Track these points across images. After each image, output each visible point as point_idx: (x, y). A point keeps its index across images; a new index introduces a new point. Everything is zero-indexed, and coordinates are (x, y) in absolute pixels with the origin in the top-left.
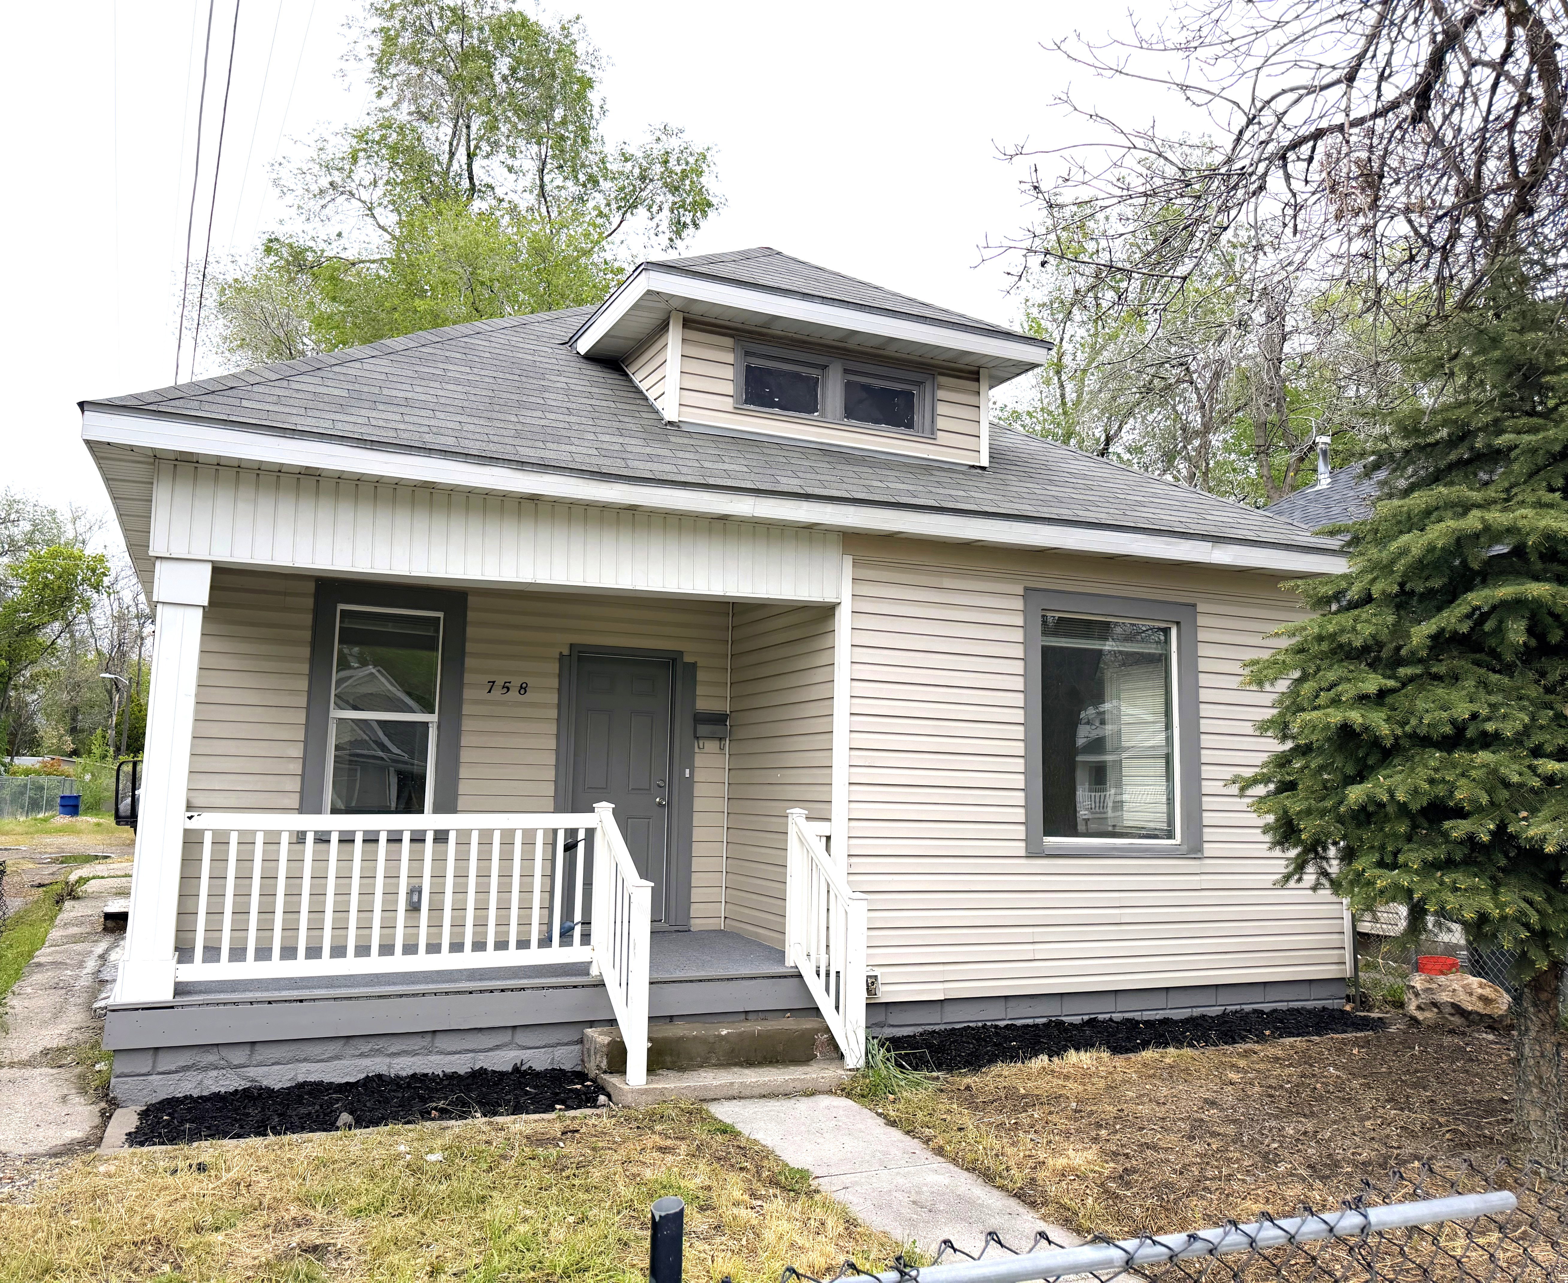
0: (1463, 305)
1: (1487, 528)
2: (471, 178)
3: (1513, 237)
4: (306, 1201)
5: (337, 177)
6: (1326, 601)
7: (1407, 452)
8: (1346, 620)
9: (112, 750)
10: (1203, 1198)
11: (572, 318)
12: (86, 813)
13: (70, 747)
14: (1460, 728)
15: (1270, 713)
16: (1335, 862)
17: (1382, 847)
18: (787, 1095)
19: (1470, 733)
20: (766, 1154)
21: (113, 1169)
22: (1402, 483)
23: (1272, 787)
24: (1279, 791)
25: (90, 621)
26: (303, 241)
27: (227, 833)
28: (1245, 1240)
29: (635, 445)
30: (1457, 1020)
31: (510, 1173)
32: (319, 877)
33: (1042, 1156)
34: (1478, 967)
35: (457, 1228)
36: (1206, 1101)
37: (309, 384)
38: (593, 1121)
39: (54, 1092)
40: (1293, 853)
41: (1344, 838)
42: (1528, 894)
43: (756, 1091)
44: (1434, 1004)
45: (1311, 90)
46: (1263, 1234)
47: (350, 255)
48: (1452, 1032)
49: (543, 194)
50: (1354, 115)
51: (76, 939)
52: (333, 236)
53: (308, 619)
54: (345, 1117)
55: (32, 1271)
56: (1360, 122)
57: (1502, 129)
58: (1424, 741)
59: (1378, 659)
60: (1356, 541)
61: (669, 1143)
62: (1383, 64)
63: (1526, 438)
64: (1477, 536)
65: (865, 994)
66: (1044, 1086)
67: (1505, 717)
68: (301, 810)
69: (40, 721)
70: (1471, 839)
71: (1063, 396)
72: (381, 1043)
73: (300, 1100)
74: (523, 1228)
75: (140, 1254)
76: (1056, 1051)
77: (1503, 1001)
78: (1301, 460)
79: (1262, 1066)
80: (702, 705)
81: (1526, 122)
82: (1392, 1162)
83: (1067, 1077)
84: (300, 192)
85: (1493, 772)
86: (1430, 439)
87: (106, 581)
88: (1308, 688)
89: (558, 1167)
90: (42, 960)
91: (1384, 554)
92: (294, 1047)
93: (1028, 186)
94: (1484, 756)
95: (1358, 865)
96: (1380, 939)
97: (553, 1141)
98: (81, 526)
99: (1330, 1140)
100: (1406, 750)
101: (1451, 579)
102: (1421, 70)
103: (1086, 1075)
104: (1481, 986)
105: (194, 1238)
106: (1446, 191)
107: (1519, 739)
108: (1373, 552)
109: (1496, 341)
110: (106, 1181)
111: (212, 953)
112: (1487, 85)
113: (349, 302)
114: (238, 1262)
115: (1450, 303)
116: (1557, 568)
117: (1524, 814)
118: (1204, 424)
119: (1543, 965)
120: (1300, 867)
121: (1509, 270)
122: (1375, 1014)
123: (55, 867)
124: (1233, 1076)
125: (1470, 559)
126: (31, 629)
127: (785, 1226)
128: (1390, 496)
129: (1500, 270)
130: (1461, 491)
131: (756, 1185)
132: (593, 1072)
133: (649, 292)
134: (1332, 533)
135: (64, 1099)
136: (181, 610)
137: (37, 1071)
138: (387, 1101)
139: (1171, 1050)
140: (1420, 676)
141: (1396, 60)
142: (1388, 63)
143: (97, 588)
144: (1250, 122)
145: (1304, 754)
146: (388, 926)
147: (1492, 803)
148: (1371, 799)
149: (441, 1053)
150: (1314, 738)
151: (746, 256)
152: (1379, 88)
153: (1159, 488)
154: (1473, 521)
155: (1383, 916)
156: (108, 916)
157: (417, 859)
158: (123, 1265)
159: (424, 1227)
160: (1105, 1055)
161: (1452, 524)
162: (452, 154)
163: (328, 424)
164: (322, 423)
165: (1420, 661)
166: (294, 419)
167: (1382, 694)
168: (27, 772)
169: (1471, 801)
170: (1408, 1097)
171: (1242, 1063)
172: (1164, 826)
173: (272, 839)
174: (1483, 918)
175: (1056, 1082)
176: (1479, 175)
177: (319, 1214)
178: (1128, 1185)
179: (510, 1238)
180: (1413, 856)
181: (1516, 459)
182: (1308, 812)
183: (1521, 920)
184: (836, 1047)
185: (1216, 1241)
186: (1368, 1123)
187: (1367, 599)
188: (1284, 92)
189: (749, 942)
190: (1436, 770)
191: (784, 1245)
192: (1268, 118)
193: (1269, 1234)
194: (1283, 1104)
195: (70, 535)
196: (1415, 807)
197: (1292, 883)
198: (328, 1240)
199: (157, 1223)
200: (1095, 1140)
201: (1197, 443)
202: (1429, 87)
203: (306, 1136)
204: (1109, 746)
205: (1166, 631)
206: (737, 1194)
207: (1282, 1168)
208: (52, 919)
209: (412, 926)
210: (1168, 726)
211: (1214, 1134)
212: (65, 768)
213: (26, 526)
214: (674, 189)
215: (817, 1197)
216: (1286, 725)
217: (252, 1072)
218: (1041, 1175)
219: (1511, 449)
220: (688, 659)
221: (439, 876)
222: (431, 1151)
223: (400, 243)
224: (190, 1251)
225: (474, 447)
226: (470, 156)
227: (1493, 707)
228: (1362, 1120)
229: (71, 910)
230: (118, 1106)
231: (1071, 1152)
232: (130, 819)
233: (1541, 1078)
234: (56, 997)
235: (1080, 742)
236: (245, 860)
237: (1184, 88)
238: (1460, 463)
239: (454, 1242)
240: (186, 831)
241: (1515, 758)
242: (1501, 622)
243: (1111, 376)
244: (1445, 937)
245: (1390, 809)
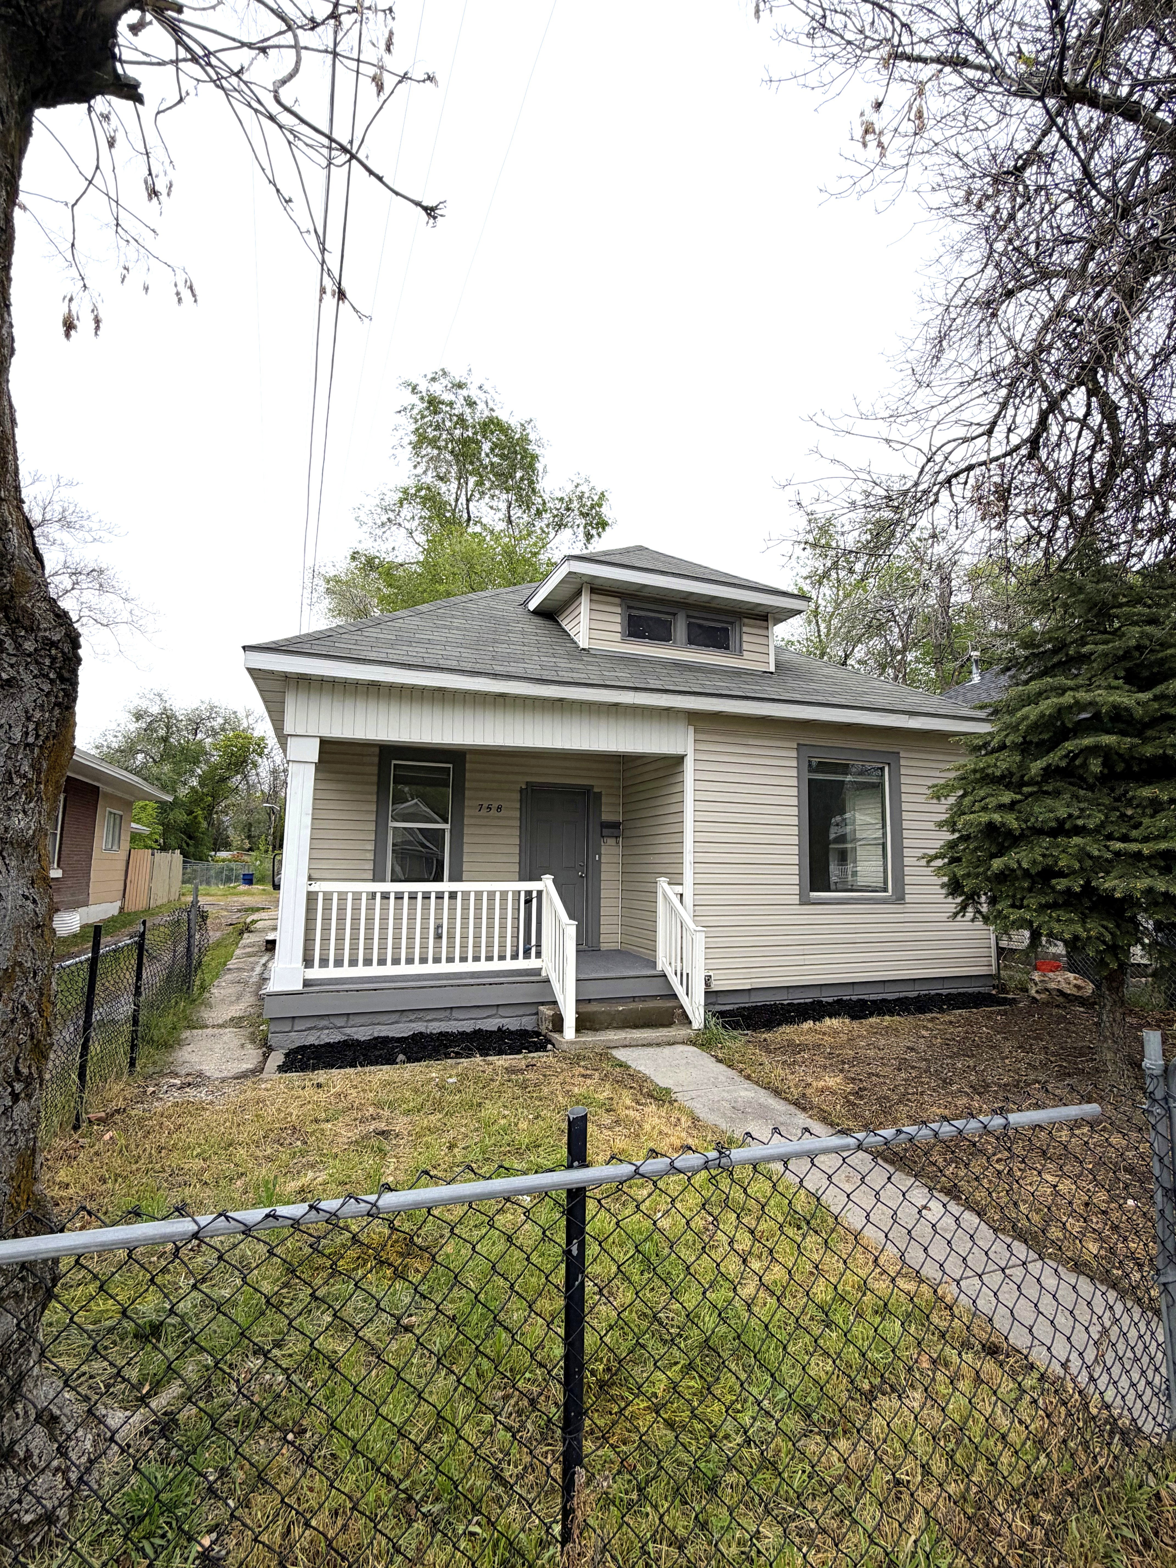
0: (1060, 569)
1: (1077, 702)
2: (468, 513)
3: (1092, 525)
4: (378, 1105)
5: (391, 515)
6: (977, 748)
7: (1027, 658)
8: (991, 760)
9: (271, 848)
10: (906, 1105)
11: (525, 589)
12: (257, 884)
13: (248, 846)
14: (1061, 822)
15: (944, 817)
16: (985, 905)
17: (1014, 896)
18: (658, 1045)
19: (1067, 826)
20: (646, 1079)
21: (269, 1086)
22: (1024, 677)
23: (946, 860)
24: (950, 863)
25: (257, 774)
26: (373, 552)
27: (332, 893)
28: (931, 1133)
29: (563, 663)
30: (1061, 999)
31: (496, 1090)
32: (384, 919)
33: (810, 1080)
34: (1072, 968)
35: (464, 1122)
36: (908, 1048)
37: (372, 632)
38: (544, 1059)
39: (237, 1042)
40: (959, 900)
41: (990, 890)
42: (1105, 923)
43: (640, 1043)
44: (1047, 990)
45: (965, 440)
46: (942, 1129)
47: (400, 560)
48: (1058, 1006)
49: (510, 522)
50: (993, 454)
51: (250, 955)
52: (390, 549)
53: (375, 770)
54: (401, 1057)
55: (223, 1144)
56: (997, 459)
57: (1084, 462)
58: (1039, 832)
59: (1010, 783)
60: (996, 712)
61: (588, 1072)
62: (1010, 422)
63: (1101, 647)
64: (1070, 707)
65: (703, 986)
66: (809, 1039)
67: (1089, 816)
68: (374, 880)
69: (231, 832)
70: (1068, 891)
71: (819, 631)
72: (422, 1014)
73: (375, 1047)
74: (503, 1122)
75: (284, 1135)
76: (818, 1018)
77: (1090, 988)
78: (962, 666)
79: (942, 1027)
80: (605, 817)
81: (1099, 457)
82: (1022, 1084)
83: (824, 1034)
84: (371, 524)
85: (1082, 849)
86: (1042, 649)
87: (266, 751)
88: (967, 801)
89: (524, 1086)
90: (231, 967)
91: (1014, 719)
92: (371, 1016)
93: (795, 503)
94: (1076, 840)
95: (999, 907)
96: (1013, 951)
97: (521, 1071)
98: (251, 720)
99: (983, 1071)
100: (1028, 837)
101: (1055, 732)
102: (1033, 426)
103: (836, 1033)
104: (1075, 978)
105: (314, 1126)
106: (1049, 500)
107: (1097, 830)
108: (1007, 718)
109: (1081, 589)
110: (266, 1093)
111: (324, 963)
112: (1074, 435)
113: (399, 588)
114: (340, 1140)
115: (1053, 568)
116: (1121, 726)
117: (1102, 874)
118: (904, 647)
119: (1114, 966)
120: (963, 908)
121: (1090, 546)
122: (1010, 996)
123: (239, 914)
124: (924, 1033)
125: (1066, 721)
126: (224, 780)
127: (656, 1121)
128: (1017, 685)
129: (1083, 545)
130: (1061, 680)
131: (639, 1097)
132: (544, 1032)
133: (570, 573)
134: (981, 708)
135: (242, 1046)
136: (303, 765)
137: (227, 1030)
138: (425, 1047)
139: (887, 1018)
140: (1035, 793)
141: (1018, 420)
142: (1014, 422)
143: (260, 755)
144: (929, 460)
145: (966, 840)
146: (424, 947)
147: (1081, 868)
148: (1007, 867)
149: (455, 1020)
150: (971, 830)
151: (627, 551)
152: (1007, 437)
153: (877, 684)
154: (1068, 699)
155: (1015, 938)
156: (268, 942)
157: (439, 909)
158: (274, 1142)
159: (445, 1120)
160: (847, 1021)
161: (1055, 700)
162: (457, 500)
163: (384, 655)
164: (381, 655)
165: (1037, 783)
166: (365, 653)
167: (1013, 803)
168: (223, 861)
169: (1069, 867)
170: (1031, 1045)
171: (930, 1025)
172: (882, 885)
173: (357, 896)
174: (1076, 938)
175: (818, 1036)
176: (1070, 490)
177: (386, 1113)
178: (861, 1098)
179: (496, 1127)
180: (1032, 901)
181: (1095, 660)
182: (968, 875)
183: (1100, 938)
184: (687, 1017)
185: (914, 1134)
186: (1007, 1061)
187: (1002, 747)
188: (949, 442)
189: (635, 956)
190: (1047, 849)
191: (656, 1132)
192: (939, 458)
193: (946, 1130)
194: (955, 1050)
195: (245, 725)
196: (1033, 872)
197: (959, 918)
198: (390, 1127)
199: (294, 1117)
200: (841, 1071)
201: (899, 657)
202: (1039, 436)
203: (378, 1067)
204: (848, 838)
205: (882, 769)
206: (628, 1102)
207: (955, 1087)
208: (237, 944)
209: (438, 947)
210: (884, 826)
211: (913, 1068)
212: (245, 858)
213: (220, 721)
214: (584, 515)
215: (676, 1104)
216: (955, 823)
217: (348, 1031)
218: (809, 1091)
219: (1092, 654)
220: (596, 790)
221: (452, 918)
222: (450, 1077)
223: (427, 552)
224: (312, 1134)
225: (468, 666)
226: (468, 501)
227: (1082, 810)
228: (1003, 1059)
229: (248, 939)
230: (273, 1050)
231: (827, 1078)
232: (277, 887)
233: (1113, 1034)
234: (239, 988)
235: (832, 836)
236: (342, 909)
237: (888, 441)
238: (1060, 664)
239: (463, 1130)
240: (309, 893)
241: (1096, 841)
242: (1086, 759)
243: (847, 619)
244: (1052, 950)
245: (1019, 872)
